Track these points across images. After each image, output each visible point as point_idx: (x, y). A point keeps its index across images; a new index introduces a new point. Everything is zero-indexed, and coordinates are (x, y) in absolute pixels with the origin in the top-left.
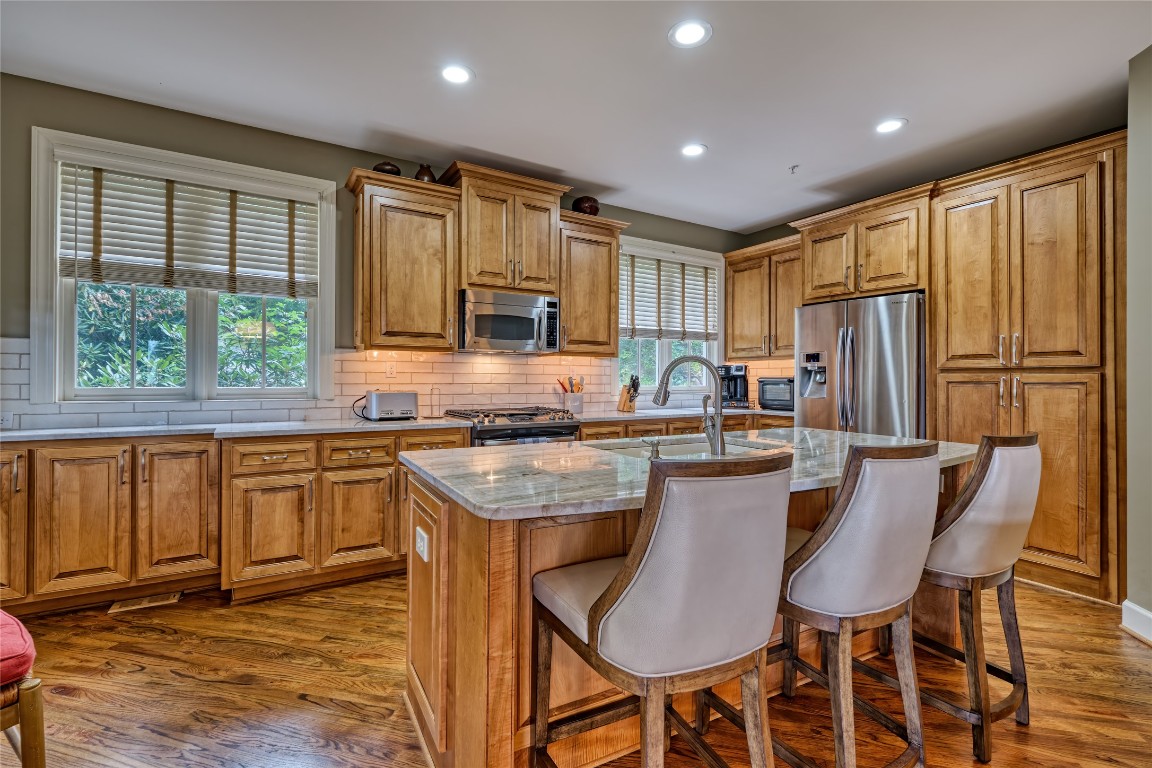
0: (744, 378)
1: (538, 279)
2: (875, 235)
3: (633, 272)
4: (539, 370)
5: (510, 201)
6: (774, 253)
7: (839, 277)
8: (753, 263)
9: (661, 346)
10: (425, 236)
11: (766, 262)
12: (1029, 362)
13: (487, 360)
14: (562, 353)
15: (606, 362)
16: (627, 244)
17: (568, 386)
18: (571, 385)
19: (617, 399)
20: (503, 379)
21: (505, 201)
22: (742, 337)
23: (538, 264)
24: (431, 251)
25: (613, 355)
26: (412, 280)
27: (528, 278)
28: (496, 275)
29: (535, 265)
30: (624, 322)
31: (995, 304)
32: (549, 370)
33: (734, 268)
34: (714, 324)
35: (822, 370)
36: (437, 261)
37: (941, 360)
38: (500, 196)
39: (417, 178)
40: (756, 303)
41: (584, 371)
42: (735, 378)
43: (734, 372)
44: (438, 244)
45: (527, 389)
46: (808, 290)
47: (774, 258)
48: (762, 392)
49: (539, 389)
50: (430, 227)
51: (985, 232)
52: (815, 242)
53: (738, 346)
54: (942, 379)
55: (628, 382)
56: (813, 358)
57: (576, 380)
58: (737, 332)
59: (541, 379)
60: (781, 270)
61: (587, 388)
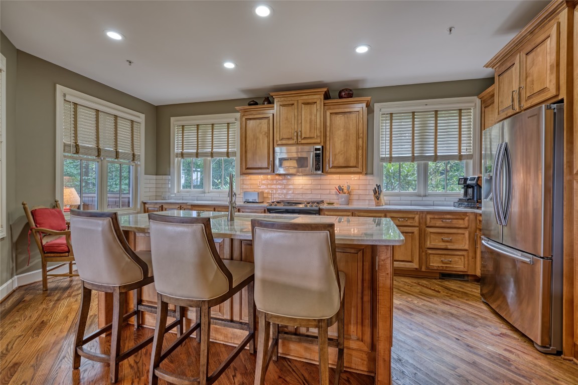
1: (310, 138)
3: (391, 123)
4: (328, 182)
5: (296, 104)
10: (261, 128)
13: (301, 178)
16: (385, 108)
20: (308, 187)
21: (293, 104)
23: (310, 131)
24: (264, 133)
26: (256, 146)
27: (305, 138)
28: (288, 139)
29: (308, 131)
30: (384, 152)
32: (332, 182)
36: (266, 137)
38: (291, 102)
39: (263, 104)
43: (469, 182)
44: (266, 130)
45: (321, 191)
46: (496, 115)
49: (328, 192)
50: (263, 123)
52: (500, 76)
59: (328, 187)
61: (356, 192)
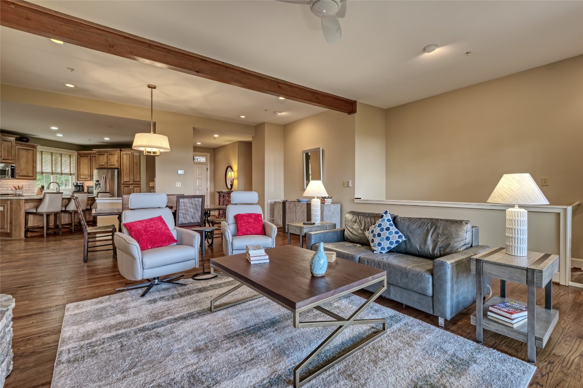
0: (82, 186)
1: (8, 160)
2: (110, 156)
3: (42, 156)
6: (92, 154)
7: (103, 164)
8: (86, 155)
9: (53, 177)
11: (89, 156)
12: (134, 183)
14: (16, 179)
15: (31, 181)
16: (40, 148)
17: (17, 188)
18: (19, 187)
19: (36, 191)
22: (83, 175)
23: (7, 156)
25: (35, 179)
27: (4, 159)
30: (38, 169)
31: (130, 173)
32: (11, 183)
33: (80, 156)
34: (73, 171)
35: (100, 184)
37: (122, 182)
40: (86, 166)
41: (23, 184)
42: (79, 186)
43: (79, 184)
46: (97, 165)
47: (91, 155)
48: (88, 190)
49: (6, 189)
51: (128, 159)
52: (99, 155)
53: (81, 177)
54: (122, 186)
55: (40, 187)
56: (98, 181)
57: (20, 186)
58: (81, 173)
59: (7, 186)
60: (93, 158)
61: (24, 189)
